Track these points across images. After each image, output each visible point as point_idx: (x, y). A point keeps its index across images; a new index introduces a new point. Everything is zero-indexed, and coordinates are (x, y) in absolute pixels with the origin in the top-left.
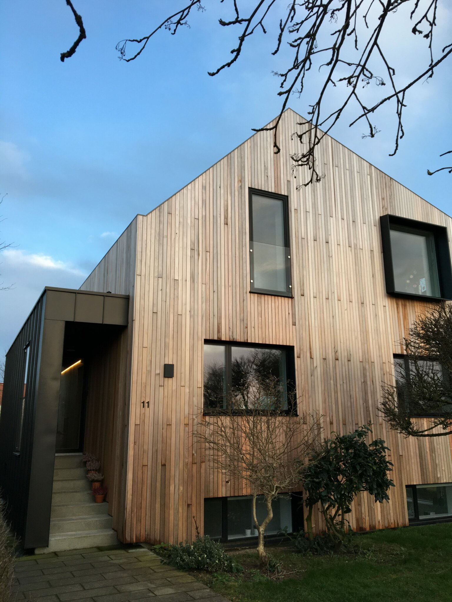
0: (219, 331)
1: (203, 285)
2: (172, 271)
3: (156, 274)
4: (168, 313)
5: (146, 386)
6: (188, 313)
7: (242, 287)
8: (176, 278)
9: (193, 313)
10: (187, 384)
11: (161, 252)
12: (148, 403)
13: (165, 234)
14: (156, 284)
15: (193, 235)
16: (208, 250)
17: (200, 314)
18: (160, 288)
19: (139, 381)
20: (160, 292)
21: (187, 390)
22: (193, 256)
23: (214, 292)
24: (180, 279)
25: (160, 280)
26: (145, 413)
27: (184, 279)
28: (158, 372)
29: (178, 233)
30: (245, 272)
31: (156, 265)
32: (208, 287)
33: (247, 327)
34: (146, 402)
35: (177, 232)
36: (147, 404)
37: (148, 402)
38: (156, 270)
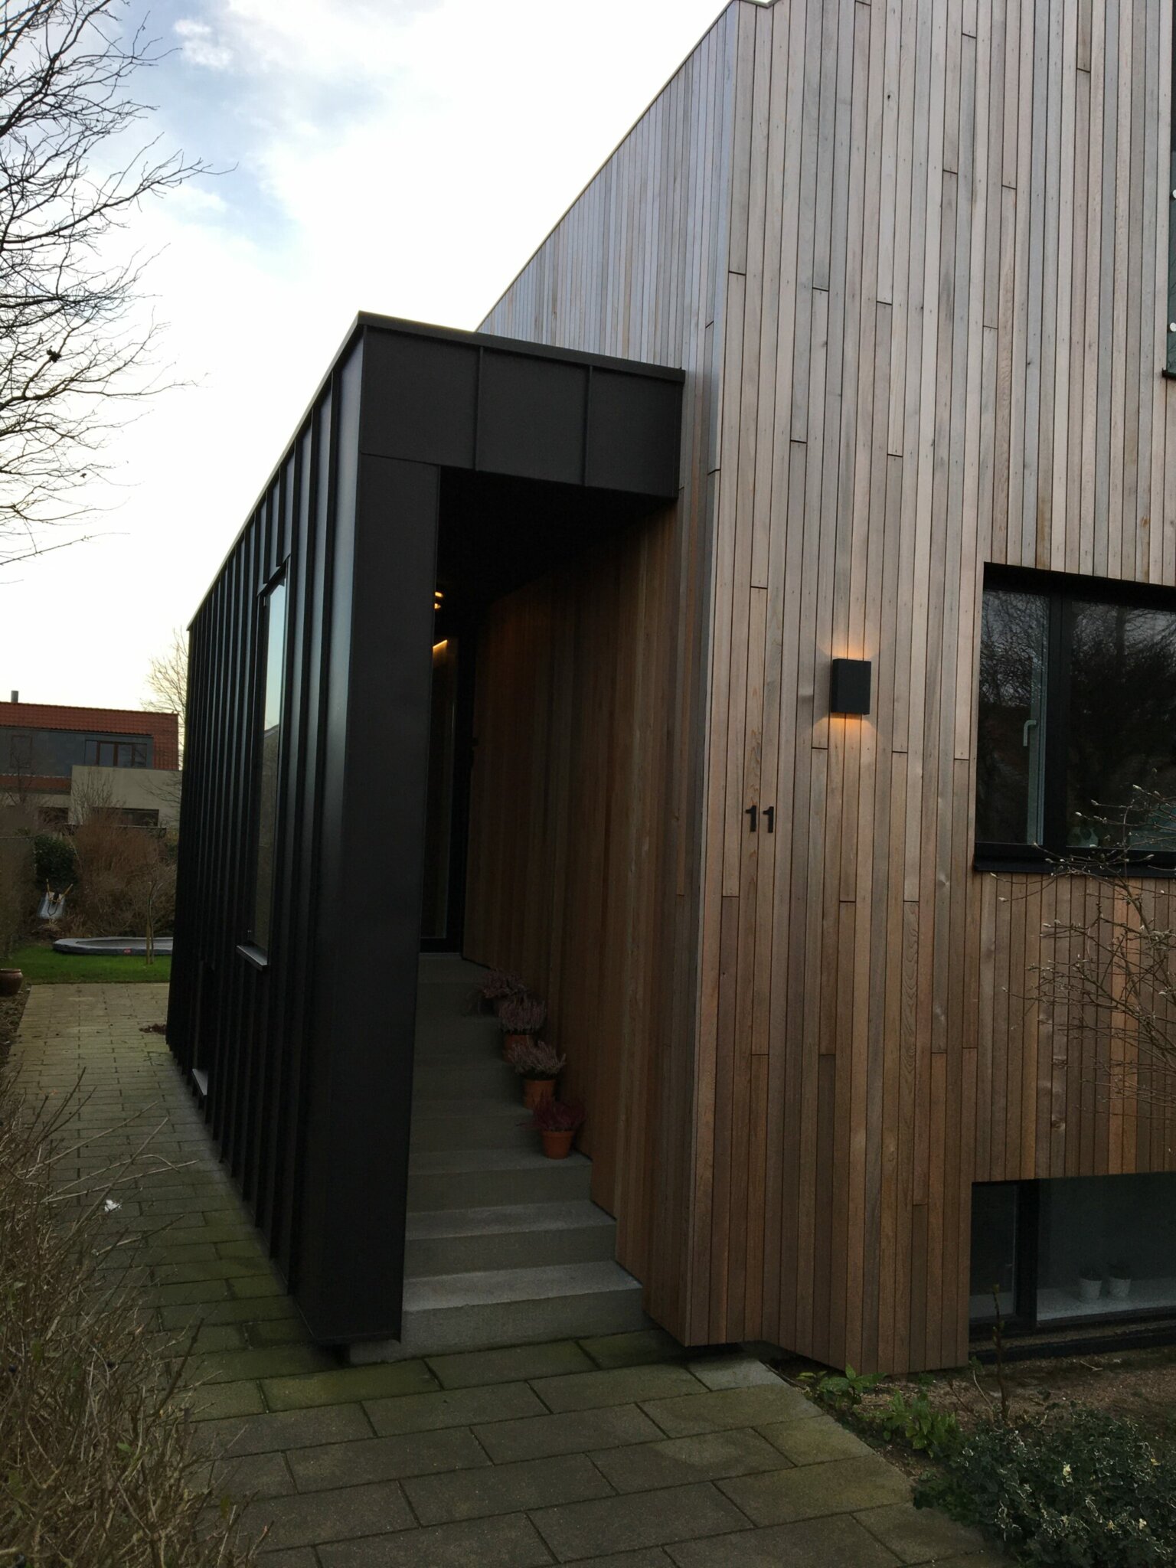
0: (1042, 532)
1: (987, 331)
2: (869, 264)
3: (805, 276)
4: (848, 445)
5: (760, 746)
6: (926, 449)
7: (1135, 353)
8: (884, 296)
9: (943, 453)
10: (916, 744)
11: (825, 176)
12: (770, 812)
13: (844, 92)
14: (803, 318)
15: (952, 111)
16: (1009, 179)
17: (971, 458)
18: (820, 337)
19: (736, 726)
20: (819, 355)
21: (916, 769)
22: (950, 204)
23: (1028, 364)
24: (899, 299)
25: (821, 298)
26: (756, 853)
27: (915, 302)
28: (806, 691)
29: (894, 97)
30: (1147, 289)
31: (807, 233)
32: (1005, 340)
33: (1147, 522)
34: (762, 810)
35: (892, 87)
36: (766, 818)
37: (771, 808)
38: (806, 257)
